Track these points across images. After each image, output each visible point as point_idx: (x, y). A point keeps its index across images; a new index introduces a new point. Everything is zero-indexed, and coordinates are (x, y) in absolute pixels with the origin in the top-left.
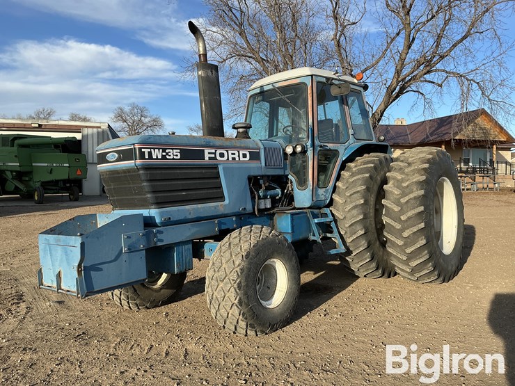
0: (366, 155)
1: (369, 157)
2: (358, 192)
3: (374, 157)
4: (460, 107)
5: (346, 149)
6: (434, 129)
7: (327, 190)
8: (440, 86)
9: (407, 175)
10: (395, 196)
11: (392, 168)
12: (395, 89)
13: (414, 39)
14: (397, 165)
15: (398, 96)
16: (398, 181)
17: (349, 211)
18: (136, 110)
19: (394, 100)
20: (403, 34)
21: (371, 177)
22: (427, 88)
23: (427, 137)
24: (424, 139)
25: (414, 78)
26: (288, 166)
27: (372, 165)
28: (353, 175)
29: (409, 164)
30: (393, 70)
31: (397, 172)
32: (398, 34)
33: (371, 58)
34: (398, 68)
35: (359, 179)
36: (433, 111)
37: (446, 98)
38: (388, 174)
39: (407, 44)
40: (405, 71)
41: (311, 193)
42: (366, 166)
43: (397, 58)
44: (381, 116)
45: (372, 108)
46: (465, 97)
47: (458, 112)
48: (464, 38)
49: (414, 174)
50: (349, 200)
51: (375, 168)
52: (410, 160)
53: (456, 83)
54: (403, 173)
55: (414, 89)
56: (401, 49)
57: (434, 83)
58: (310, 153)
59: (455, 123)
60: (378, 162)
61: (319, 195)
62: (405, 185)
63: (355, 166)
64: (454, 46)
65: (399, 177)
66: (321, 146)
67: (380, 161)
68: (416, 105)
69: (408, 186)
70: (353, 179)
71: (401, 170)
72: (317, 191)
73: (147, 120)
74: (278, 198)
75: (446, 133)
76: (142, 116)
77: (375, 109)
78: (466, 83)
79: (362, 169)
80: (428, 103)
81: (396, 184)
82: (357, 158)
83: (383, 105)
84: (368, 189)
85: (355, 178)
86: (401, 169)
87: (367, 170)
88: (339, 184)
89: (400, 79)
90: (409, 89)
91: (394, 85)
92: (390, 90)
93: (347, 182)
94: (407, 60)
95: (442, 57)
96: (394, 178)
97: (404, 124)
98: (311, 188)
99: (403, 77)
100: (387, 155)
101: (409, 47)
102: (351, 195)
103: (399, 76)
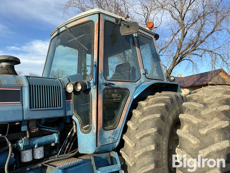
0: (158, 94)
1: (160, 96)
2: (148, 135)
3: (165, 95)
4: (211, 67)
5: (137, 88)
6: (198, 78)
7: (116, 132)
8: (201, 56)
9: (205, 119)
10: (191, 146)
11: (185, 108)
12: (178, 58)
13: (186, 33)
14: (190, 106)
15: (179, 62)
16: (194, 126)
17: (139, 157)
18: (60, 72)
19: (178, 64)
20: (181, 32)
21: (162, 118)
22: (194, 58)
23: (195, 82)
24: (194, 83)
25: (187, 53)
26: (72, 107)
27: (163, 104)
28: (143, 114)
29: (205, 105)
30: (176, 48)
31: (191, 114)
32: (178, 32)
33: (165, 43)
34: (179, 47)
35: (149, 120)
36: (197, 70)
37: (204, 63)
38: (181, 116)
39: (183, 35)
40: (183, 49)
41: (95, 137)
42: (156, 105)
43: (178, 43)
44: (171, 72)
45: (166, 68)
46: (214, 62)
47: (211, 70)
48: (212, 33)
49: (212, 118)
50: (139, 144)
51: (167, 107)
52: (206, 100)
53: (209, 55)
54: (199, 116)
55: (188, 58)
56: (180, 37)
57: (197, 55)
58: (93, 92)
59: (209, 76)
60: (170, 101)
61: (105, 139)
62: (203, 132)
63: (147, 105)
64: (207, 36)
65: (195, 121)
66: (106, 85)
67: (172, 100)
68: (189, 67)
69: (207, 135)
70: (143, 120)
71: (195, 112)
72: (102, 134)
73: (64, 76)
74: (53, 145)
75: (204, 81)
76: (62, 74)
77: (168, 68)
78: (214, 55)
79: (152, 108)
80: (195, 66)
81: (192, 130)
82: (149, 97)
83: (172, 66)
84: (159, 132)
85: (145, 118)
86: (195, 110)
87: (158, 110)
88: (130, 124)
89: (180, 53)
90: (185, 58)
91: (177, 56)
92: (175, 59)
93: (138, 122)
94: (183, 44)
95: (201, 42)
96: (189, 122)
97: (182, 76)
98: (95, 131)
99: (181, 52)
100: (178, 94)
101: (184, 36)
102: (141, 138)
103: (179, 51)
